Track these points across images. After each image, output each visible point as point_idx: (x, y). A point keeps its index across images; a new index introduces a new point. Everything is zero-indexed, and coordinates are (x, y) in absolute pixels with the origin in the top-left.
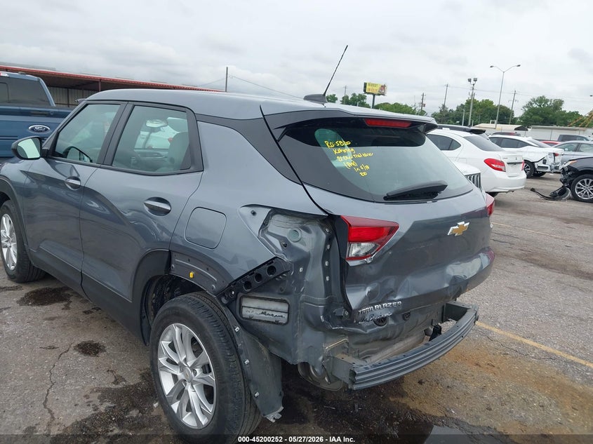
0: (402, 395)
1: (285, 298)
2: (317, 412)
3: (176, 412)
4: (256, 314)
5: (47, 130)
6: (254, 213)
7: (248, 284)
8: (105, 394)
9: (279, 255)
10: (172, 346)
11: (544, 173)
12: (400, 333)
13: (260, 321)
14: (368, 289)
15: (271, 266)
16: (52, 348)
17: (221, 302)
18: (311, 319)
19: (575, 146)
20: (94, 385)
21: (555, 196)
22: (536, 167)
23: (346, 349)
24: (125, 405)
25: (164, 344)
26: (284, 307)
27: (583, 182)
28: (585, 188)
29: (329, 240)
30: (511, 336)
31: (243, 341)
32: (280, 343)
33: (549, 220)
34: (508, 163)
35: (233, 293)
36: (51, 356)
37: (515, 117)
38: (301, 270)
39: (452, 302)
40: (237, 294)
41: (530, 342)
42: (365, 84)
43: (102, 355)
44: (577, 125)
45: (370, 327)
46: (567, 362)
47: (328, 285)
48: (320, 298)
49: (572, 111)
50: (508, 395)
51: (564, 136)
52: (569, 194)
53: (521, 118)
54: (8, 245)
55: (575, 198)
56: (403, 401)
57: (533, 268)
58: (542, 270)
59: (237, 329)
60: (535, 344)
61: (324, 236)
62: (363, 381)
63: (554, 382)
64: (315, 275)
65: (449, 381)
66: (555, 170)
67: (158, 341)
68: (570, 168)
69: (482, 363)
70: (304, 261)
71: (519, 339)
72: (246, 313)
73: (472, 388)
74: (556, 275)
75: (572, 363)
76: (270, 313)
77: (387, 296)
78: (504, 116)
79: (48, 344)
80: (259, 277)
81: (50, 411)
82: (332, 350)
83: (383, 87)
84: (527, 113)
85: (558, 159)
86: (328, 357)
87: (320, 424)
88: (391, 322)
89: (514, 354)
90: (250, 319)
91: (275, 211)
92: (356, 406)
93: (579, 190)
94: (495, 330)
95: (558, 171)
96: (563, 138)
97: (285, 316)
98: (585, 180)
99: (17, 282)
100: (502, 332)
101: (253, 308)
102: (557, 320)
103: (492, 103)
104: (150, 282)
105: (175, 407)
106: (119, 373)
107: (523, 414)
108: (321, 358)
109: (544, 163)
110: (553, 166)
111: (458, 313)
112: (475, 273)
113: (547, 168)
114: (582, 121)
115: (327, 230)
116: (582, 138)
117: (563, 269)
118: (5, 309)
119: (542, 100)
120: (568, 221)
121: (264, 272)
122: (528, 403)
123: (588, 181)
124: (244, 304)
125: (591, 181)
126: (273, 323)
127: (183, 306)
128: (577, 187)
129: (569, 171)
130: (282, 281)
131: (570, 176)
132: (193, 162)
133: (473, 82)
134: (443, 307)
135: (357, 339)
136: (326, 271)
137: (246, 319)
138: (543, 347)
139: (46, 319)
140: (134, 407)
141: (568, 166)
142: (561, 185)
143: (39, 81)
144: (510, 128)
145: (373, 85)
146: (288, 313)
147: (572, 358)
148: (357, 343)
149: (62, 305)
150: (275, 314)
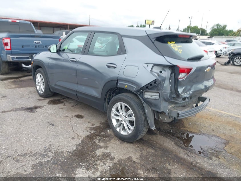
0: (185, 127)
1: (158, 91)
2: (159, 132)
3: (118, 131)
4: (149, 97)
5: (40, 43)
6: (148, 66)
7: (147, 87)
8: (91, 129)
9: (158, 78)
10: (117, 110)
11: (220, 55)
12: (188, 104)
13: (150, 99)
14: (184, 88)
15: (155, 81)
16: (67, 117)
17: (137, 93)
18: (165, 98)
19: (233, 44)
20: (86, 126)
21: (226, 64)
22: (218, 53)
23: (173, 108)
24: (99, 131)
25: (114, 110)
26: (158, 94)
27: (237, 58)
28: (237, 60)
29: (171, 73)
30: (217, 110)
31: (145, 105)
32: (156, 106)
33: (225, 73)
34: (209, 51)
35: (142, 90)
36: (68, 119)
37: (207, 33)
38: (163, 83)
39: (201, 96)
40: (143, 91)
41: (223, 112)
42: (146, 21)
43: (84, 118)
44: (232, 35)
45: (181, 101)
46: (236, 117)
47: (171, 87)
48: (168, 91)
49: (230, 30)
50: (218, 127)
51: (228, 40)
52: (232, 63)
53: (210, 33)
54: (40, 84)
55: (234, 65)
56: (186, 129)
57: (221, 89)
58: (224, 90)
59: (143, 101)
60: (225, 113)
61: (170, 72)
62: (181, 116)
63: (233, 123)
64: (167, 84)
65: (199, 123)
66: (225, 54)
67: (112, 109)
68: (232, 53)
69: (208, 118)
70: (164, 80)
71: (219, 111)
72: (146, 96)
73: (207, 125)
74: (230, 91)
75: (238, 118)
76: (153, 96)
77: (188, 90)
78: (203, 32)
79: (65, 116)
80: (151, 85)
81: (76, 134)
82: (171, 108)
83: (153, 21)
84: (212, 31)
85: (226, 50)
86: (170, 110)
87: (161, 135)
88: (187, 100)
89: (219, 116)
90: (147, 98)
91: (155, 65)
92: (171, 130)
93: (235, 61)
94: (211, 109)
95: (226, 54)
96: (228, 41)
97: (158, 97)
98: (238, 57)
99: (44, 97)
100: (213, 109)
101: (148, 95)
102: (232, 105)
103: (197, 27)
104: (108, 91)
105: (118, 129)
106: (93, 123)
107: (224, 132)
108: (167, 110)
109: (221, 51)
110: (224, 53)
111: (204, 99)
112: (210, 85)
113: (222, 53)
114: (235, 33)
115: (171, 70)
116: (235, 41)
117: (232, 89)
118: (45, 106)
119: (218, 25)
120: (232, 73)
121: (153, 83)
122: (225, 129)
123: (239, 58)
124: (145, 94)
125: (240, 58)
126: (154, 99)
127: (122, 97)
128: (234, 60)
129: (231, 54)
130: (158, 86)
131: (232, 56)
132: (122, 51)
133: (191, 18)
134: (198, 98)
135: (178, 105)
136: (170, 83)
137: (146, 98)
138: (228, 113)
139: (60, 109)
140: (102, 131)
141: (231, 52)
142: (228, 60)
143: (30, 24)
144: (205, 37)
145: (149, 21)
146: (159, 96)
147: (238, 116)
148: (177, 107)
149: (63, 104)
150: (155, 97)
